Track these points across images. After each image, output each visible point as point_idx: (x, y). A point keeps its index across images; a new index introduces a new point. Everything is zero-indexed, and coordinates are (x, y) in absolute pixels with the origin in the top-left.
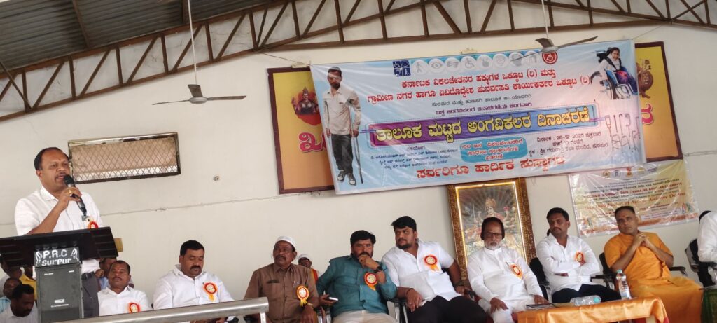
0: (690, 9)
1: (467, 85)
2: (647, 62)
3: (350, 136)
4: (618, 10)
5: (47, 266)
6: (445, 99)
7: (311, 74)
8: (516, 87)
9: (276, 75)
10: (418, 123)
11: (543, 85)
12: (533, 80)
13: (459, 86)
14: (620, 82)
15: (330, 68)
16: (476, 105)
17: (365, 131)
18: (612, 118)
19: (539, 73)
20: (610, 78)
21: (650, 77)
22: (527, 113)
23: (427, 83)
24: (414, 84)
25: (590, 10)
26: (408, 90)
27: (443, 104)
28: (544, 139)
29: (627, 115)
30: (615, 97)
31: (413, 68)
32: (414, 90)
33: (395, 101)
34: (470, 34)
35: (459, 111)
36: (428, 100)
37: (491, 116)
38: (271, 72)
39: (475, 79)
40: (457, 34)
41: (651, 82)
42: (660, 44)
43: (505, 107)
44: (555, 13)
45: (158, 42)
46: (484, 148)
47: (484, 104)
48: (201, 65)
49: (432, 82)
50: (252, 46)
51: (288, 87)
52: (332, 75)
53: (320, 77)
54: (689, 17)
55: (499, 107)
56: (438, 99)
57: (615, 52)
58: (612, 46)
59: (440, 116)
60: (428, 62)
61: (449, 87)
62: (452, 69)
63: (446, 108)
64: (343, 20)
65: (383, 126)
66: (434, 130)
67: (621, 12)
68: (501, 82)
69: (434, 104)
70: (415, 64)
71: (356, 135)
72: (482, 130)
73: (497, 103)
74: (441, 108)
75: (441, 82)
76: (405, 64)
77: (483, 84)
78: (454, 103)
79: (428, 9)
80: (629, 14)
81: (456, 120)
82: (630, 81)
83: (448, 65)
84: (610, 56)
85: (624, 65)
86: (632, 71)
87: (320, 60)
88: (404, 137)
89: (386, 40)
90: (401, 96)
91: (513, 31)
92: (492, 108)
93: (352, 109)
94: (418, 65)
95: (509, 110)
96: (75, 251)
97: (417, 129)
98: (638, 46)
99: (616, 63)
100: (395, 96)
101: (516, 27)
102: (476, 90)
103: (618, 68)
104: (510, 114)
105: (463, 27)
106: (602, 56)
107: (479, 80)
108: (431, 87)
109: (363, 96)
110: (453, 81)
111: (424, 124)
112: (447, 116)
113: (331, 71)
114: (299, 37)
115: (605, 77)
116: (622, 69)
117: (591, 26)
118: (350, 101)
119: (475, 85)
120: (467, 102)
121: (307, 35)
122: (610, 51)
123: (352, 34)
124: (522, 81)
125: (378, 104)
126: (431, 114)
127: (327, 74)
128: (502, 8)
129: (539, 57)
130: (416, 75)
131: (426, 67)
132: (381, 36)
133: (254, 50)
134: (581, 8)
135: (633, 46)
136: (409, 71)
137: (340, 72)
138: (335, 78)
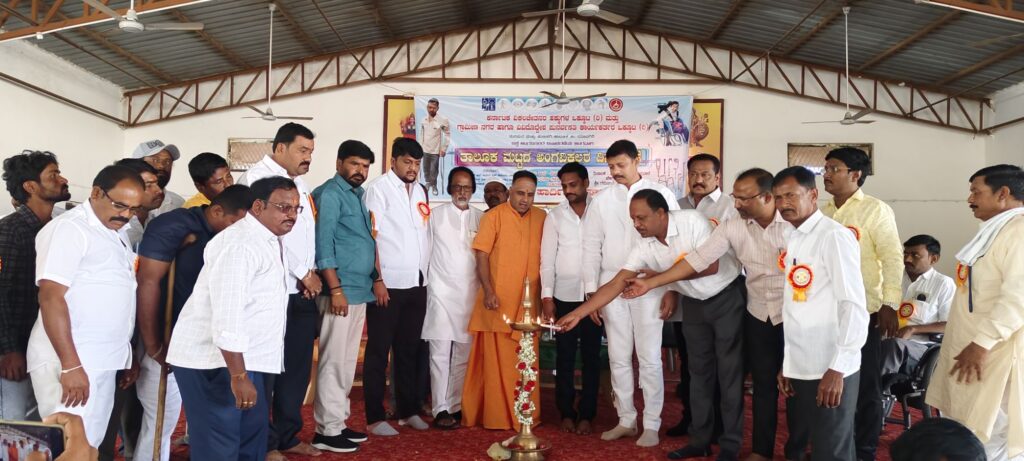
0: (748, 69)
1: (541, 123)
2: (706, 116)
3: (438, 156)
4: (684, 69)
6: (521, 132)
7: (413, 105)
8: (582, 128)
9: (390, 101)
10: (496, 150)
11: (606, 128)
12: (599, 123)
13: (534, 123)
14: (675, 132)
15: (430, 99)
16: (546, 140)
18: (662, 162)
19: (604, 118)
20: (666, 128)
21: (707, 129)
22: (589, 150)
23: (508, 118)
24: (496, 118)
25: (659, 67)
26: (491, 122)
28: (599, 174)
29: (676, 160)
30: (669, 144)
31: (498, 105)
32: (496, 123)
33: (479, 130)
34: (551, 80)
35: (531, 143)
36: (507, 133)
37: (557, 151)
38: (387, 98)
39: (548, 118)
40: (540, 80)
41: (706, 133)
42: (721, 101)
43: (571, 143)
44: (627, 68)
45: (299, 68)
46: (548, 176)
47: (553, 140)
48: (330, 89)
49: (512, 118)
51: (397, 110)
52: (431, 105)
54: (746, 78)
55: (566, 143)
56: (515, 132)
57: (675, 105)
58: (672, 100)
59: (514, 147)
60: (511, 101)
61: (526, 123)
62: (530, 108)
63: (520, 140)
64: (447, 61)
65: (466, 150)
66: (508, 157)
67: (687, 71)
68: (570, 122)
69: (511, 136)
70: (500, 102)
71: (444, 155)
72: (548, 161)
73: (564, 140)
74: (517, 140)
75: (520, 118)
76: (492, 101)
77: (555, 123)
78: (528, 137)
79: (517, 58)
80: (694, 73)
81: (528, 151)
82: (684, 131)
83: (528, 105)
84: (670, 109)
85: (681, 116)
86: (687, 123)
87: (423, 92)
88: (483, 160)
89: (479, 80)
90: (484, 127)
91: (588, 81)
92: (559, 143)
93: (444, 134)
94: (503, 103)
95: (573, 146)
97: (494, 155)
98: (696, 101)
99: (674, 115)
100: (480, 126)
101: (592, 77)
102: (548, 128)
103: (675, 119)
104: (573, 150)
105: (546, 75)
106: (663, 108)
107: (552, 120)
108: (511, 122)
109: (453, 124)
110: (530, 118)
111: (500, 152)
112: (521, 147)
113: (431, 101)
114: (410, 72)
115: (662, 126)
116: (678, 120)
117: (658, 81)
118: (443, 128)
119: (548, 123)
120: (539, 137)
121: (416, 71)
122: (671, 104)
123: (449, 73)
124: (588, 124)
125: (465, 132)
126: (509, 145)
127: (427, 103)
128: (582, 60)
129: (607, 105)
130: (499, 111)
131: (509, 105)
132: (476, 76)
133: (373, 79)
134: (651, 64)
135: (692, 100)
136: (494, 107)
137: (438, 103)
138: (434, 107)
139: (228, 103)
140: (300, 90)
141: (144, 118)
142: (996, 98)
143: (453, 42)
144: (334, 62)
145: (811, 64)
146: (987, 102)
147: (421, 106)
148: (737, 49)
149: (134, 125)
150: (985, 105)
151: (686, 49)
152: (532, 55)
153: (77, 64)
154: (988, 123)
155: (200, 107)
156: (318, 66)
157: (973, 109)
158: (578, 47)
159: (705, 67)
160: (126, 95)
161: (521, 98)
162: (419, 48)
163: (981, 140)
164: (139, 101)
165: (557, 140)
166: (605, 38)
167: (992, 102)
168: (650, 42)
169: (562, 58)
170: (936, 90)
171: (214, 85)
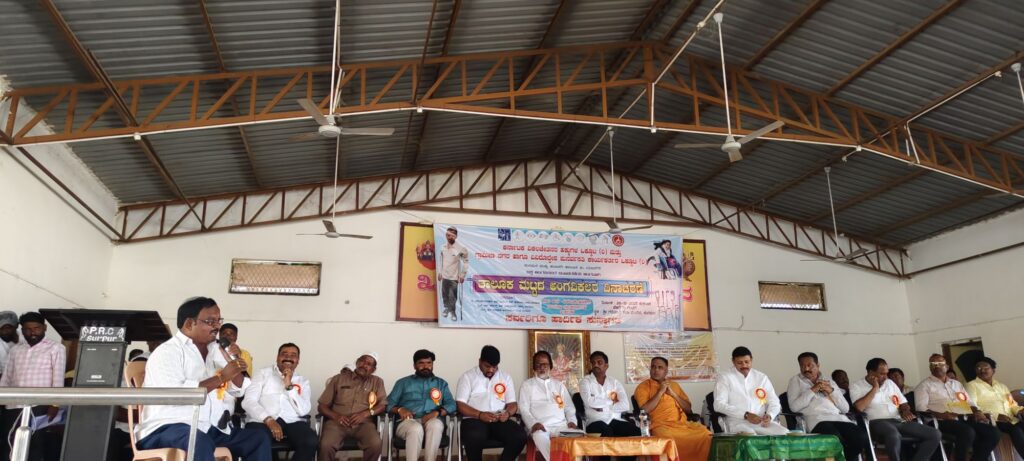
0: (726, 218)
1: (553, 254)
2: (692, 254)
3: (457, 282)
4: (672, 212)
5: (91, 342)
6: (534, 262)
7: (433, 231)
8: (590, 260)
9: (406, 227)
10: (511, 278)
11: (611, 261)
12: (604, 256)
13: (547, 254)
14: (670, 267)
15: (449, 227)
16: (558, 270)
17: (470, 279)
18: (661, 293)
19: (609, 252)
20: (662, 263)
21: (693, 265)
22: (597, 281)
23: (522, 248)
24: (512, 248)
25: (652, 210)
26: (507, 252)
27: (533, 266)
28: (607, 303)
29: (672, 293)
31: (513, 236)
32: (512, 253)
33: (496, 259)
34: (560, 216)
35: (544, 273)
36: (522, 262)
37: (568, 280)
38: (403, 225)
39: (559, 250)
40: (550, 214)
41: (693, 270)
42: (703, 242)
43: (580, 274)
44: (625, 209)
45: (317, 191)
46: (561, 304)
47: (564, 270)
48: (349, 213)
49: (526, 248)
50: (389, 203)
51: (415, 238)
52: (449, 233)
53: (440, 234)
54: (725, 224)
55: (576, 274)
56: (529, 262)
57: (667, 243)
58: (666, 239)
59: (529, 275)
60: (525, 232)
61: (539, 253)
62: (543, 240)
63: (534, 269)
64: (464, 193)
65: (484, 277)
66: (523, 285)
67: (675, 214)
68: (579, 255)
69: (526, 265)
70: (515, 233)
71: (462, 281)
72: (560, 289)
73: (575, 271)
74: (530, 269)
75: (533, 249)
76: (507, 231)
77: (565, 255)
78: (541, 266)
79: (529, 194)
80: (681, 216)
81: (541, 279)
82: (677, 266)
83: (540, 237)
84: (664, 246)
85: (673, 254)
86: (679, 259)
87: (442, 221)
88: (500, 287)
89: (495, 212)
90: (501, 256)
91: (592, 218)
92: (570, 274)
93: (462, 261)
94: (517, 234)
95: (582, 277)
96: (122, 331)
97: (510, 283)
98: (685, 241)
99: (668, 252)
100: (496, 255)
101: (595, 215)
103: (669, 255)
104: (583, 280)
105: (555, 210)
106: (658, 245)
107: (562, 251)
108: (525, 252)
110: (542, 249)
111: (516, 280)
112: (535, 275)
113: (450, 230)
114: (428, 201)
115: (658, 261)
116: (672, 257)
117: (652, 222)
118: (461, 255)
119: (559, 254)
120: (551, 267)
121: (434, 200)
122: (664, 242)
123: (469, 204)
124: (595, 256)
125: (482, 260)
126: (522, 272)
127: (446, 231)
128: (586, 200)
129: (610, 240)
130: (514, 240)
131: (523, 236)
132: (491, 208)
133: (394, 206)
134: (645, 206)
135: (681, 239)
136: (509, 237)
137: (456, 232)
138: (452, 235)
140: (316, 213)
142: (911, 249)
143: (471, 176)
144: (354, 188)
145: (773, 214)
146: (904, 251)
148: (714, 199)
150: (904, 256)
151: (673, 196)
154: (908, 270)
157: (896, 258)
159: (689, 212)
160: (121, 209)
162: (438, 180)
164: (136, 217)
165: (568, 270)
166: (606, 182)
167: (908, 252)
168: (643, 188)
169: (569, 197)
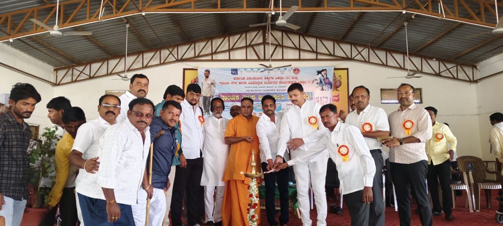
0: (360, 53)
1: (260, 81)
2: (340, 76)
3: (210, 97)
4: (329, 53)
6: (250, 85)
7: (197, 72)
8: (280, 83)
9: (186, 71)
10: (238, 94)
12: (288, 80)
13: (257, 81)
14: (326, 84)
15: (205, 69)
16: (263, 89)
18: (320, 98)
19: (291, 78)
20: (321, 82)
21: (341, 82)
22: (284, 93)
23: (244, 79)
24: (238, 79)
25: (317, 53)
26: (236, 81)
27: (249, 87)
29: (326, 98)
30: (323, 90)
31: (239, 72)
32: (238, 81)
33: (230, 85)
34: (265, 60)
35: (255, 90)
36: (244, 85)
38: (184, 69)
39: (264, 78)
40: (259, 60)
42: (347, 69)
43: (275, 90)
44: (301, 54)
45: (141, 56)
47: (266, 89)
48: (156, 65)
49: (246, 78)
51: (190, 76)
54: (359, 57)
55: (272, 90)
56: (247, 85)
57: (325, 71)
58: (324, 69)
59: (247, 92)
60: (245, 70)
61: (253, 80)
62: (255, 73)
63: (250, 89)
64: (213, 51)
65: (224, 94)
67: (330, 55)
68: (274, 80)
69: (246, 87)
70: (240, 70)
71: (213, 97)
74: (248, 89)
75: (250, 78)
76: (236, 70)
77: (267, 80)
78: (254, 87)
79: (248, 49)
80: (334, 55)
81: (254, 94)
83: (253, 72)
84: (323, 73)
85: (328, 76)
87: (202, 66)
88: (232, 99)
89: (230, 60)
90: (232, 83)
91: (283, 60)
93: (212, 87)
95: (276, 92)
97: (237, 96)
98: (335, 69)
99: (325, 76)
100: (230, 83)
101: (284, 58)
102: (263, 83)
103: (325, 78)
104: (276, 93)
105: (262, 57)
106: (319, 72)
109: (217, 82)
110: (255, 78)
111: (240, 95)
112: (250, 92)
113: (206, 71)
114: (195, 57)
115: (319, 81)
116: (327, 78)
117: (317, 60)
118: (212, 84)
119: (263, 81)
120: (259, 87)
121: (198, 56)
123: (215, 57)
124: (283, 81)
125: (223, 85)
126: (244, 91)
127: (204, 72)
128: (279, 50)
129: (292, 71)
130: (240, 75)
131: (244, 72)
132: (228, 58)
133: (177, 61)
134: (313, 52)
135: (333, 69)
136: (237, 73)
137: (209, 72)
138: (207, 74)
139: (106, 74)
140: (141, 66)
141: (64, 81)
142: (480, 65)
143: (217, 42)
144: (158, 53)
145: (390, 50)
146: (476, 67)
147: (201, 73)
148: (354, 44)
149: (59, 85)
150: (474, 69)
151: (329, 44)
152: (255, 48)
153: (30, 55)
154: (477, 77)
155: (92, 76)
156: (150, 55)
157: (469, 71)
158: (277, 43)
159: (339, 53)
160: (55, 70)
161: (250, 69)
162: (200, 45)
163: (474, 86)
164: (62, 73)
165: (268, 89)
166: (291, 40)
167: (478, 67)
168: (312, 41)
169: (270, 49)
170: (451, 62)
171: (98, 65)
